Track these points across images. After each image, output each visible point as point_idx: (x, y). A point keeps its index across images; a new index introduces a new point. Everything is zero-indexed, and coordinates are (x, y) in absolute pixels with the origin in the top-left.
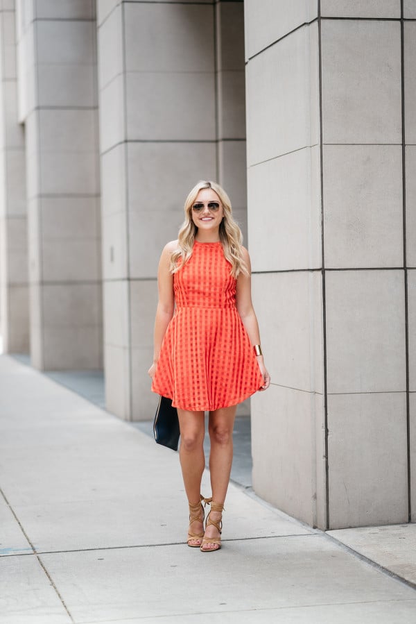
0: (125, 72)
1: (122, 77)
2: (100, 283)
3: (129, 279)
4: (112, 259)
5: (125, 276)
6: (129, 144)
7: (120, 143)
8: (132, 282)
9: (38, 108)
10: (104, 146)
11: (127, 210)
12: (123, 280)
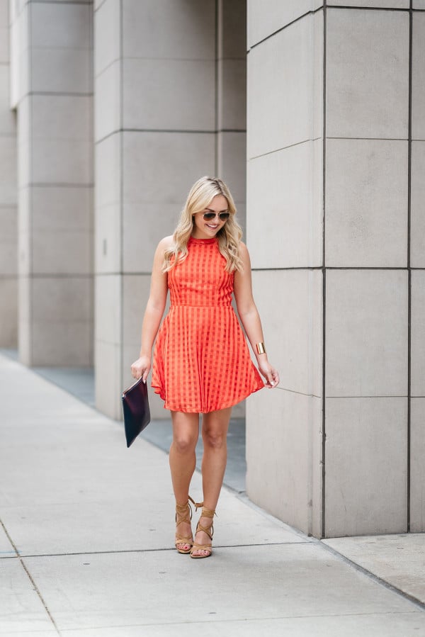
0: (122, 58)
1: (119, 62)
2: (92, 276)
3: (122, 274)
4: (105, 252)
5: (118, 269)
6: (125, 133)
7: (116, 132)
8: (125, 277)
9: (31, 94)
10: (100, 132)
11: (122, 202)
12: (116, 274)
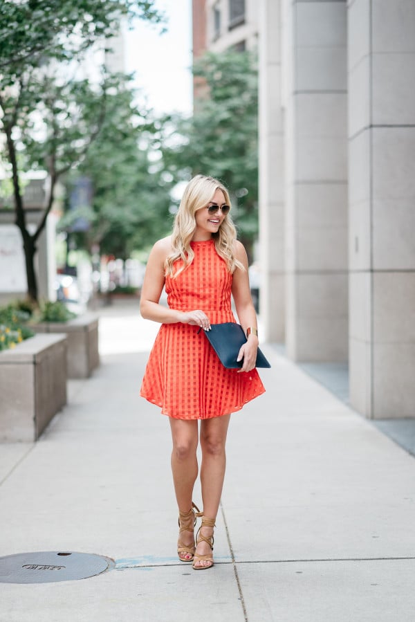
0: (371, 53)
1: (367, 60)
2: (346, 272)
3: (372, 271)
4: (357, 249)
5: (368, 266)
6: (374, 130)
7: (366, 128)
8: (375, 274)
9: (296, 93)
10: (352, 130)
11: (371, 199)
12: (365, 271)
